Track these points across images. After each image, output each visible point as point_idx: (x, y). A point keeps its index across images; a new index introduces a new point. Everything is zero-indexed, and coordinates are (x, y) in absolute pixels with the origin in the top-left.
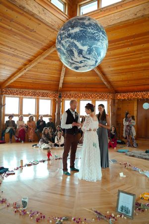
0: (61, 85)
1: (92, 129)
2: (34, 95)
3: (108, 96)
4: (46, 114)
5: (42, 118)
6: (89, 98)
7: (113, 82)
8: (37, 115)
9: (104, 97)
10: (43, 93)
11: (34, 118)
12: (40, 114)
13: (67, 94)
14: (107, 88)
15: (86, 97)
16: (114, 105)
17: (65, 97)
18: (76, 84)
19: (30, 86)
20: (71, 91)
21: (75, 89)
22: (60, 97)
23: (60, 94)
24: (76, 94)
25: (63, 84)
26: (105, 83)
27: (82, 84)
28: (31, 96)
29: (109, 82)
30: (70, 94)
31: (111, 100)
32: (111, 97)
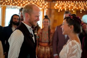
31: (47, 9)
32: (47, 6)
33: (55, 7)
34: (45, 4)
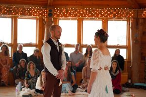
1: (103, 68)
3: (127, 13)
4: (28, 42)
5: (21, 48)
6: (97, 16)
8: (14, 44)
9: (121, 15)
10: (24, 9)
11: (10, 48)
12: (18, 42)
13: (61, 11)
15: (93, 15)
16: (137, 28)
17: (58, 16)
20: (67, 5)
21: (74, 2)
22: (50, 15)
23: (50, 11)
24: (76, 10)
28: (4, 13)
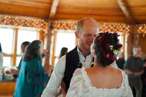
0: (53, 10)
2: (12, 23)
7: (134, 7)
10: (26, 21)
14: (124, 16)
17: (58, 28)
18: (77, 8)
19: (6, 9)
21: (75, 16)
22: (51, 28)
25: (58, 7)
26: (123, 8)
27: (86, 9)
29: (128, 7)
30: (67, 25)
31: (129, 34)
32: (129, 30)
33: (138, 31)
34: (127, 28)
